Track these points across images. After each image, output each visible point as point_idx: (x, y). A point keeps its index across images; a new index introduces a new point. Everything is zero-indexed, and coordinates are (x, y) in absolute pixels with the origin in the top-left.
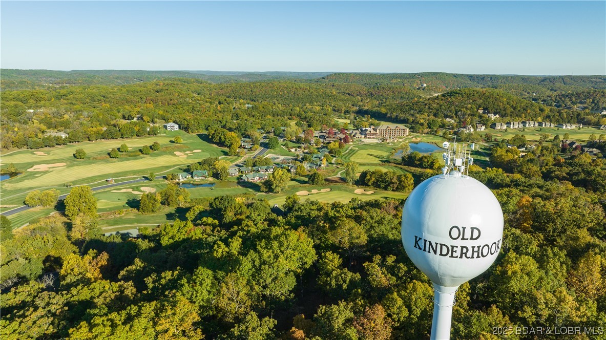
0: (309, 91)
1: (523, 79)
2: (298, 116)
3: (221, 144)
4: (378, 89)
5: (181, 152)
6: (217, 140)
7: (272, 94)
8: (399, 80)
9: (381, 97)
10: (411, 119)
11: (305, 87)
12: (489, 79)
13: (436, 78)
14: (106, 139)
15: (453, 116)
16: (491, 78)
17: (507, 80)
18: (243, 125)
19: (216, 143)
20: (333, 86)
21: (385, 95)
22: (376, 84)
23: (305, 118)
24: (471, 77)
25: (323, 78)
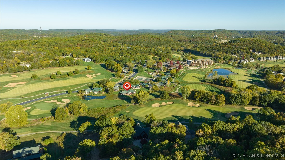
0: (159, 40)
1: (267, 33)
2: (153, 53)
3: (112, 70)
4: (194, 38)
5: (90, 75)
6: (110, 68)
7: (141, 41)
8: (204, 34)
9: (196, 42)
10: (213, 55)
11: (157, 38)
12: (249, 33)
13: (222, 32)
14: (51, 67)
15: (236, 54)
16: (250, 32)
17: (258, 33)
18: (124, 59)
19: (109, 70)
20: (171, 37)
21: (197, 41)
22: (193, 35)
23: (157, 54)
24: (240, 32)
25: (166, 33)
